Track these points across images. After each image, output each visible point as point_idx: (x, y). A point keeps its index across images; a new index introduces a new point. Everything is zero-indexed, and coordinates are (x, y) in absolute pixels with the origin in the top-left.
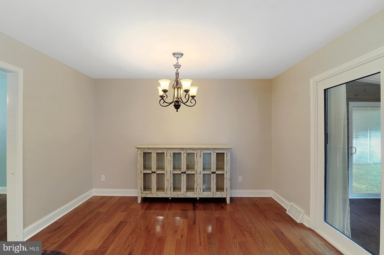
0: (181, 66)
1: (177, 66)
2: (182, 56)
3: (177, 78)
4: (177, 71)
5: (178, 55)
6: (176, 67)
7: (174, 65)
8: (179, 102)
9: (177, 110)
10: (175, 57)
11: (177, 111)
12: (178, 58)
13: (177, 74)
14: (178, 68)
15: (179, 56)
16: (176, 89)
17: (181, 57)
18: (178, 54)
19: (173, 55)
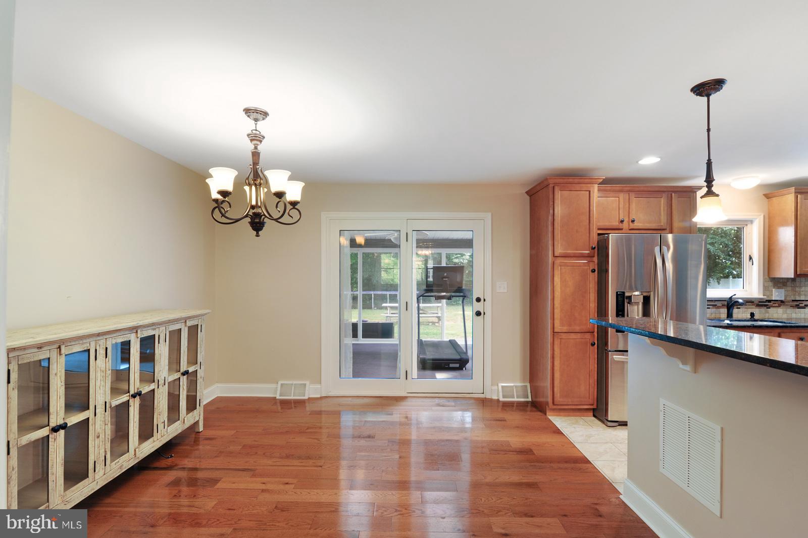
0: (264, 137)
1: (256, 138)
2: (266, 117)
3: (255, 163)
4: (256, 148)
5: (255, 113)
6: (254, 140)
7: (248, 135)
8: (262, 216)
9: (257, 233)
10: (248, 116)
11: (258, 235)
12: (256, 120)
13: (256, 155)
14: (258, 143)
15: (259, 116)
16: (254, 188)
17: (264, 119)
18: (256, 111)
19: (246, 113)
